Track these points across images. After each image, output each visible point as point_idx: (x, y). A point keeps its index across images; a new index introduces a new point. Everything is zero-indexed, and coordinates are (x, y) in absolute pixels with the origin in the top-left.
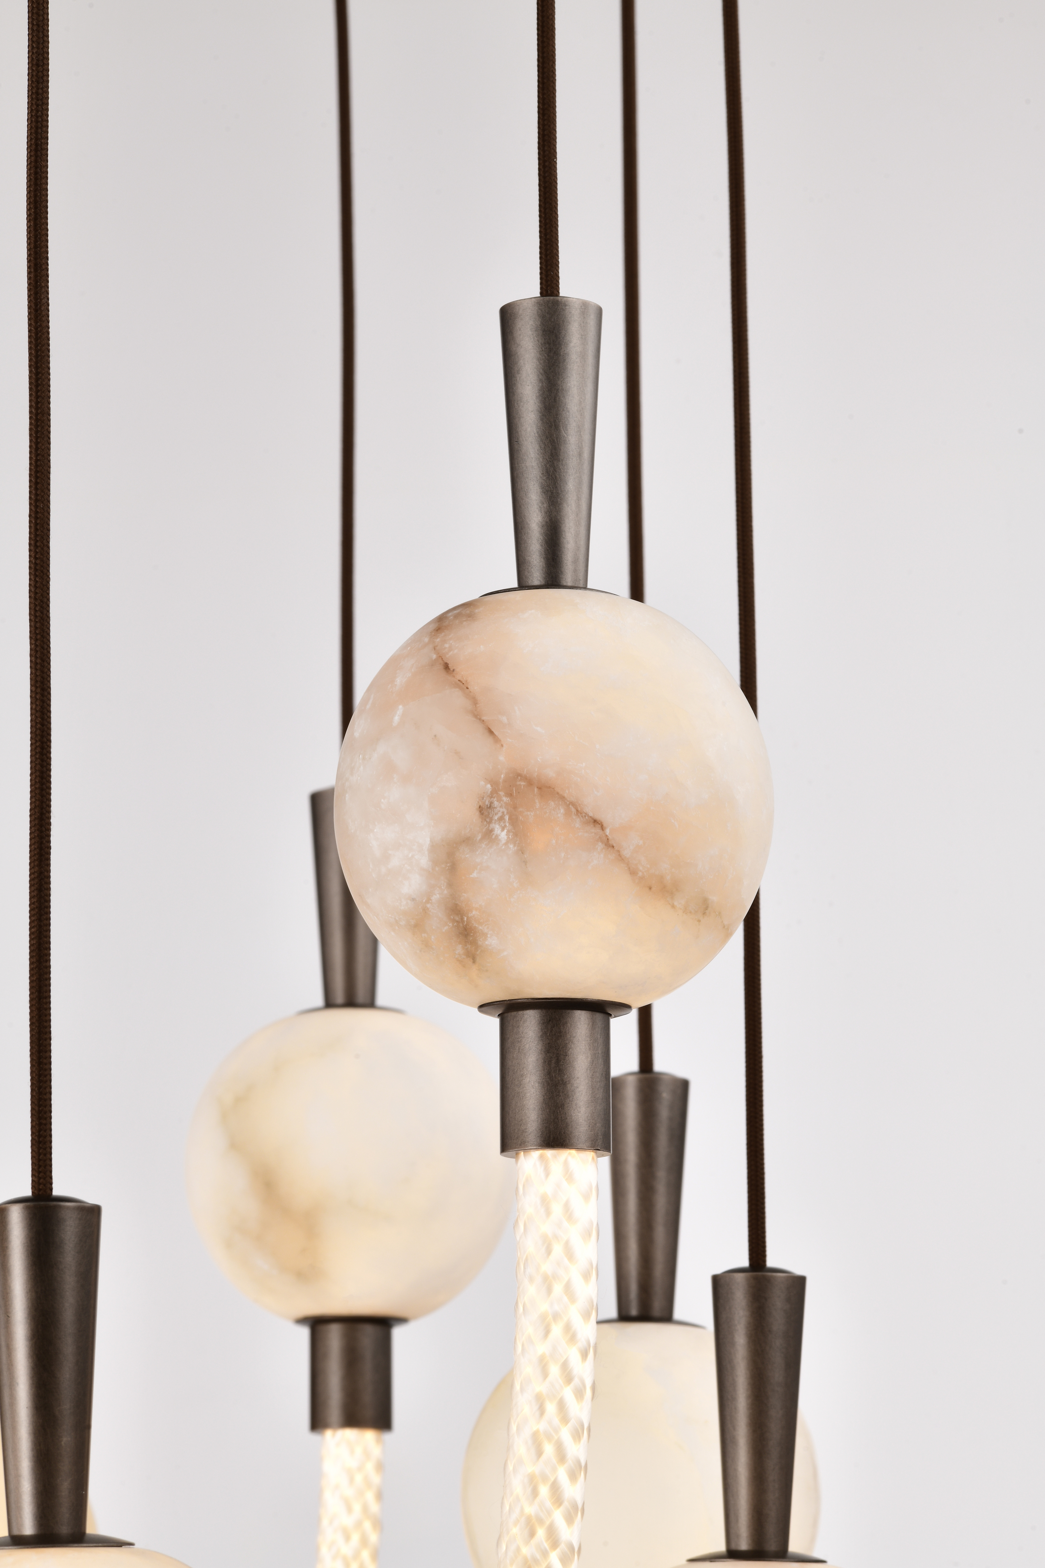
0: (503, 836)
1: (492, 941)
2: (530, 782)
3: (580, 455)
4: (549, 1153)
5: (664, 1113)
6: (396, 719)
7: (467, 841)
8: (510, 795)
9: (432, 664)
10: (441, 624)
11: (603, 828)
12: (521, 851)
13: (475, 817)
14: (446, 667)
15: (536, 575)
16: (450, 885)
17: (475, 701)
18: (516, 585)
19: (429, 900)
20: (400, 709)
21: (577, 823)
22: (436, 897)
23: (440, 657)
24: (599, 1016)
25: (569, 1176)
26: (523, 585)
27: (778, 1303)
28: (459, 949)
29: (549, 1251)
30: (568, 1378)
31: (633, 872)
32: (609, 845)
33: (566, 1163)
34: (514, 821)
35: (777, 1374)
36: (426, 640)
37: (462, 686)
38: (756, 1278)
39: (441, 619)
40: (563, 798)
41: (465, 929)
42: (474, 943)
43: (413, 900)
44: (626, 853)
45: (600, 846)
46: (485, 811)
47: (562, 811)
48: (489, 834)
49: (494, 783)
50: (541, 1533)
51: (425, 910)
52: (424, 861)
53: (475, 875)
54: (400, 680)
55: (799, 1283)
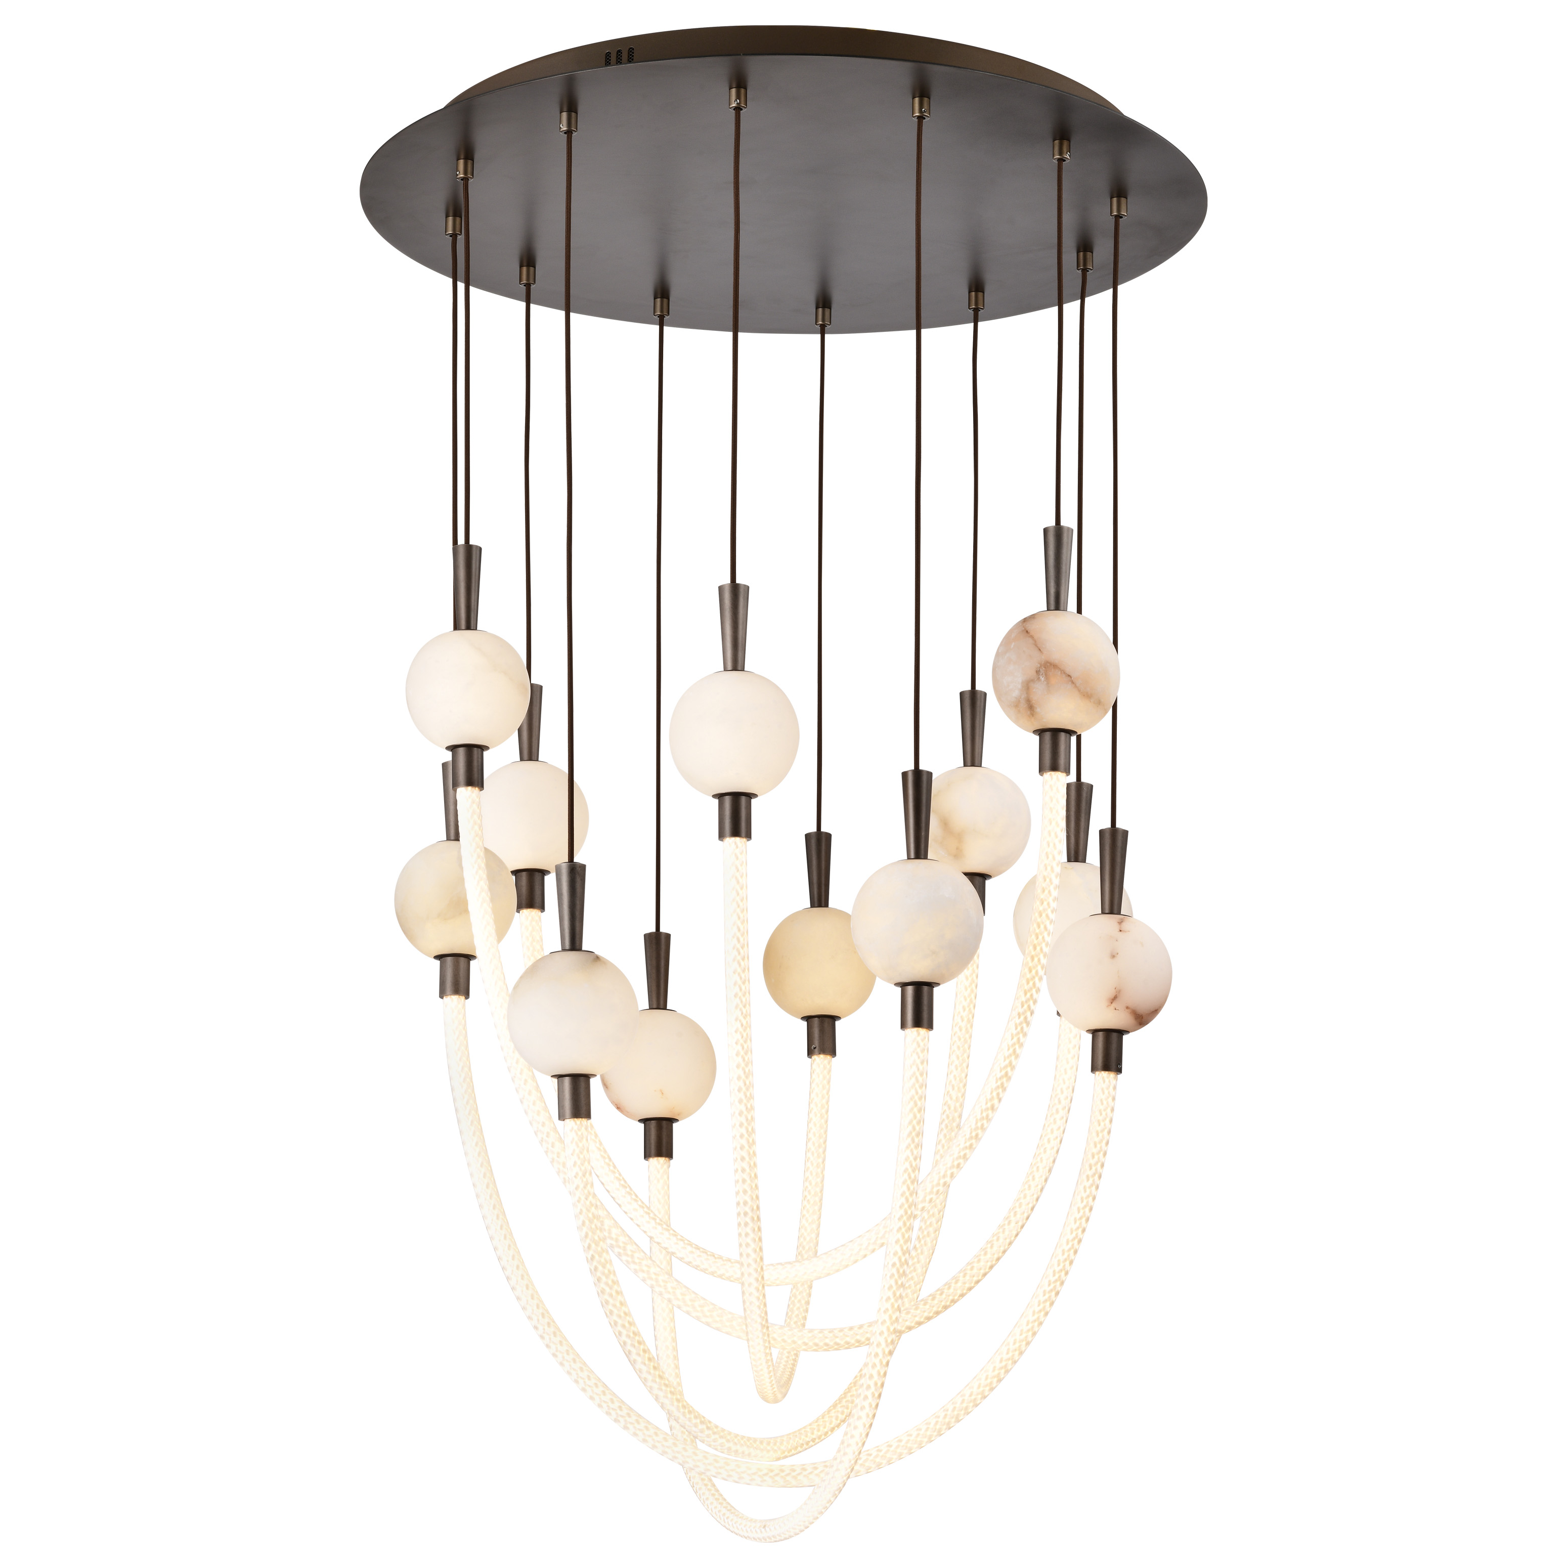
0: (1043, 679)
1: (1038, 710)
2: (1051, 664)
3: (1066, 572)
4: (1053, 773)
5: (1084, 795)
6: (1012, 646)
7: (1032, 681)
8: (1045, 668)
9: (1023, 631)
10: (1025, 620)
11: (1071, 678)
12: (1048, 683)
13: (1035, 673)
14: (1027, 632)
15: (1052, 607)
16: (1027, 693)
17: (1035, 642)
18: (1046, 610)
19: (1021, 698)
20: (1013, 644)
21: (1064, 676)
22: (1022, 697)
23: (1025, 629)
24: (1068, 735)
25: (1058, 779)
26: (1048, 610)
27: (1120, 838)
28: (1029, 712)
29: (1052, 801)
30: (1057, 837)
31: (1079, 691)
32: (1073, 683)
33: (1057, 776)
34: (1046, 675)
35: (1118, 860)
36: (1021, 624)
37: (1032, 637)
38: (1113, 829)
39: (1025, 619)
40: (1060, 669)
41: (1031, 708)
42: (1033, 710)
43: (1016, 698)
44: (1078, 685)
45: (1070, 683)
46: (1038, 672)
47: (1060, 672)
48: (1039, 679)
49: (1041, 664)
50: (1048, 880)
51: (1019, 701)
52: (1020, 686)
53: (1034, 690)
54: (1013, 636)
55: (1126, 833)
